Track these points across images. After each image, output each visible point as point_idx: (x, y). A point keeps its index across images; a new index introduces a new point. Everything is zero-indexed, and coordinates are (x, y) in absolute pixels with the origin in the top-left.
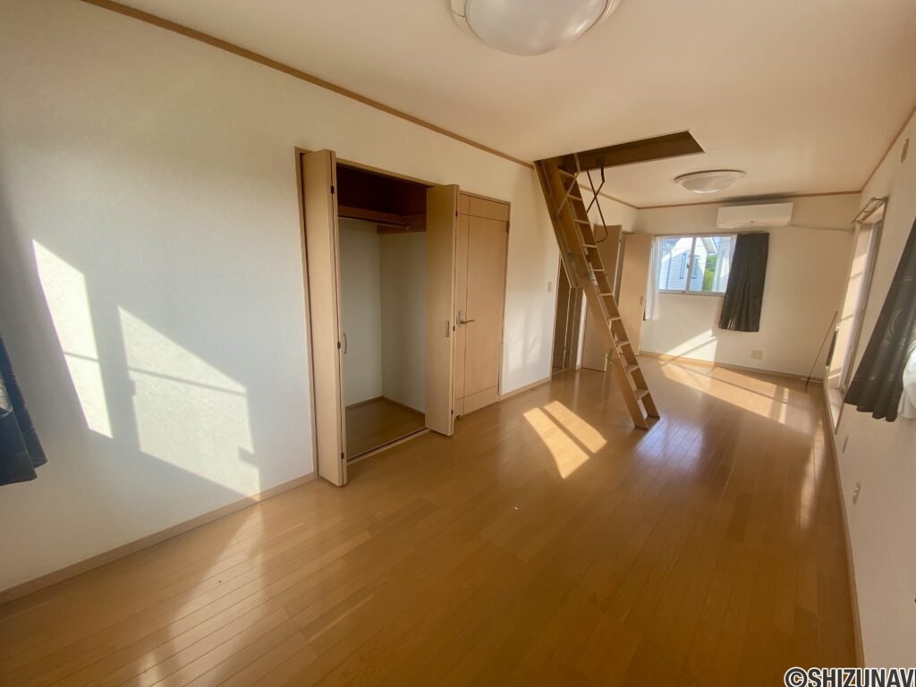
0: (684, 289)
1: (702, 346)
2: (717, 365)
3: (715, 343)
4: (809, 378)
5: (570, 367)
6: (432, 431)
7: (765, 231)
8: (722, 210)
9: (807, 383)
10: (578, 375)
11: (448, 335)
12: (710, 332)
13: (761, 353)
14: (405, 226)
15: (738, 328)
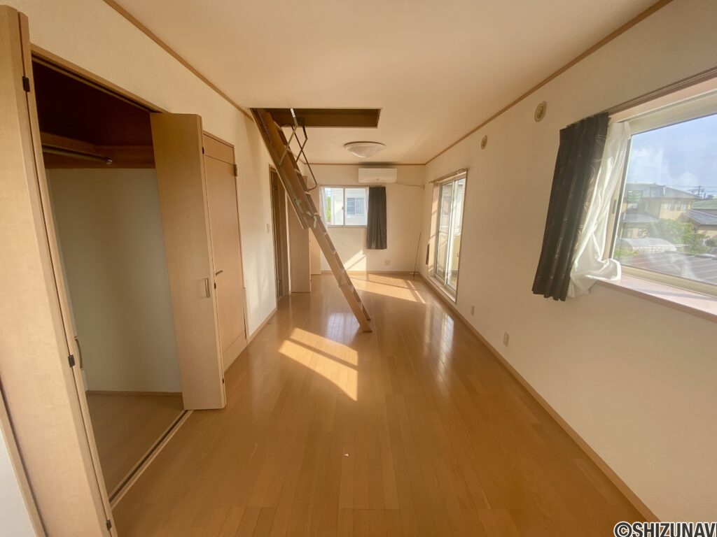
0: (342, 224)
1: (359, 261)
2: (369, 273)
3: (365, 259)
4: (414, 272)
5: (284, 294)
6: (195, 411)
7: (383, 186)
8: (362, 170)
9: (414, 275)
10: (290, 299)
11: (208, 295)
12: (361, 252)
13: (389, 261)
14: (106, 159)
15: (377, 248)
